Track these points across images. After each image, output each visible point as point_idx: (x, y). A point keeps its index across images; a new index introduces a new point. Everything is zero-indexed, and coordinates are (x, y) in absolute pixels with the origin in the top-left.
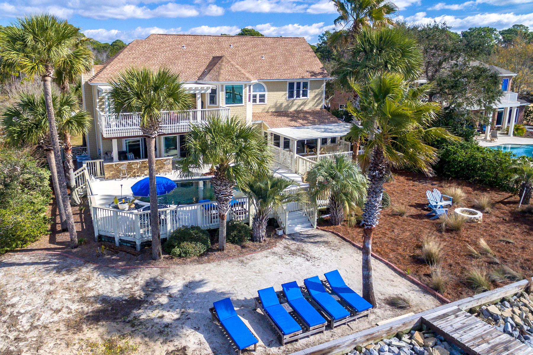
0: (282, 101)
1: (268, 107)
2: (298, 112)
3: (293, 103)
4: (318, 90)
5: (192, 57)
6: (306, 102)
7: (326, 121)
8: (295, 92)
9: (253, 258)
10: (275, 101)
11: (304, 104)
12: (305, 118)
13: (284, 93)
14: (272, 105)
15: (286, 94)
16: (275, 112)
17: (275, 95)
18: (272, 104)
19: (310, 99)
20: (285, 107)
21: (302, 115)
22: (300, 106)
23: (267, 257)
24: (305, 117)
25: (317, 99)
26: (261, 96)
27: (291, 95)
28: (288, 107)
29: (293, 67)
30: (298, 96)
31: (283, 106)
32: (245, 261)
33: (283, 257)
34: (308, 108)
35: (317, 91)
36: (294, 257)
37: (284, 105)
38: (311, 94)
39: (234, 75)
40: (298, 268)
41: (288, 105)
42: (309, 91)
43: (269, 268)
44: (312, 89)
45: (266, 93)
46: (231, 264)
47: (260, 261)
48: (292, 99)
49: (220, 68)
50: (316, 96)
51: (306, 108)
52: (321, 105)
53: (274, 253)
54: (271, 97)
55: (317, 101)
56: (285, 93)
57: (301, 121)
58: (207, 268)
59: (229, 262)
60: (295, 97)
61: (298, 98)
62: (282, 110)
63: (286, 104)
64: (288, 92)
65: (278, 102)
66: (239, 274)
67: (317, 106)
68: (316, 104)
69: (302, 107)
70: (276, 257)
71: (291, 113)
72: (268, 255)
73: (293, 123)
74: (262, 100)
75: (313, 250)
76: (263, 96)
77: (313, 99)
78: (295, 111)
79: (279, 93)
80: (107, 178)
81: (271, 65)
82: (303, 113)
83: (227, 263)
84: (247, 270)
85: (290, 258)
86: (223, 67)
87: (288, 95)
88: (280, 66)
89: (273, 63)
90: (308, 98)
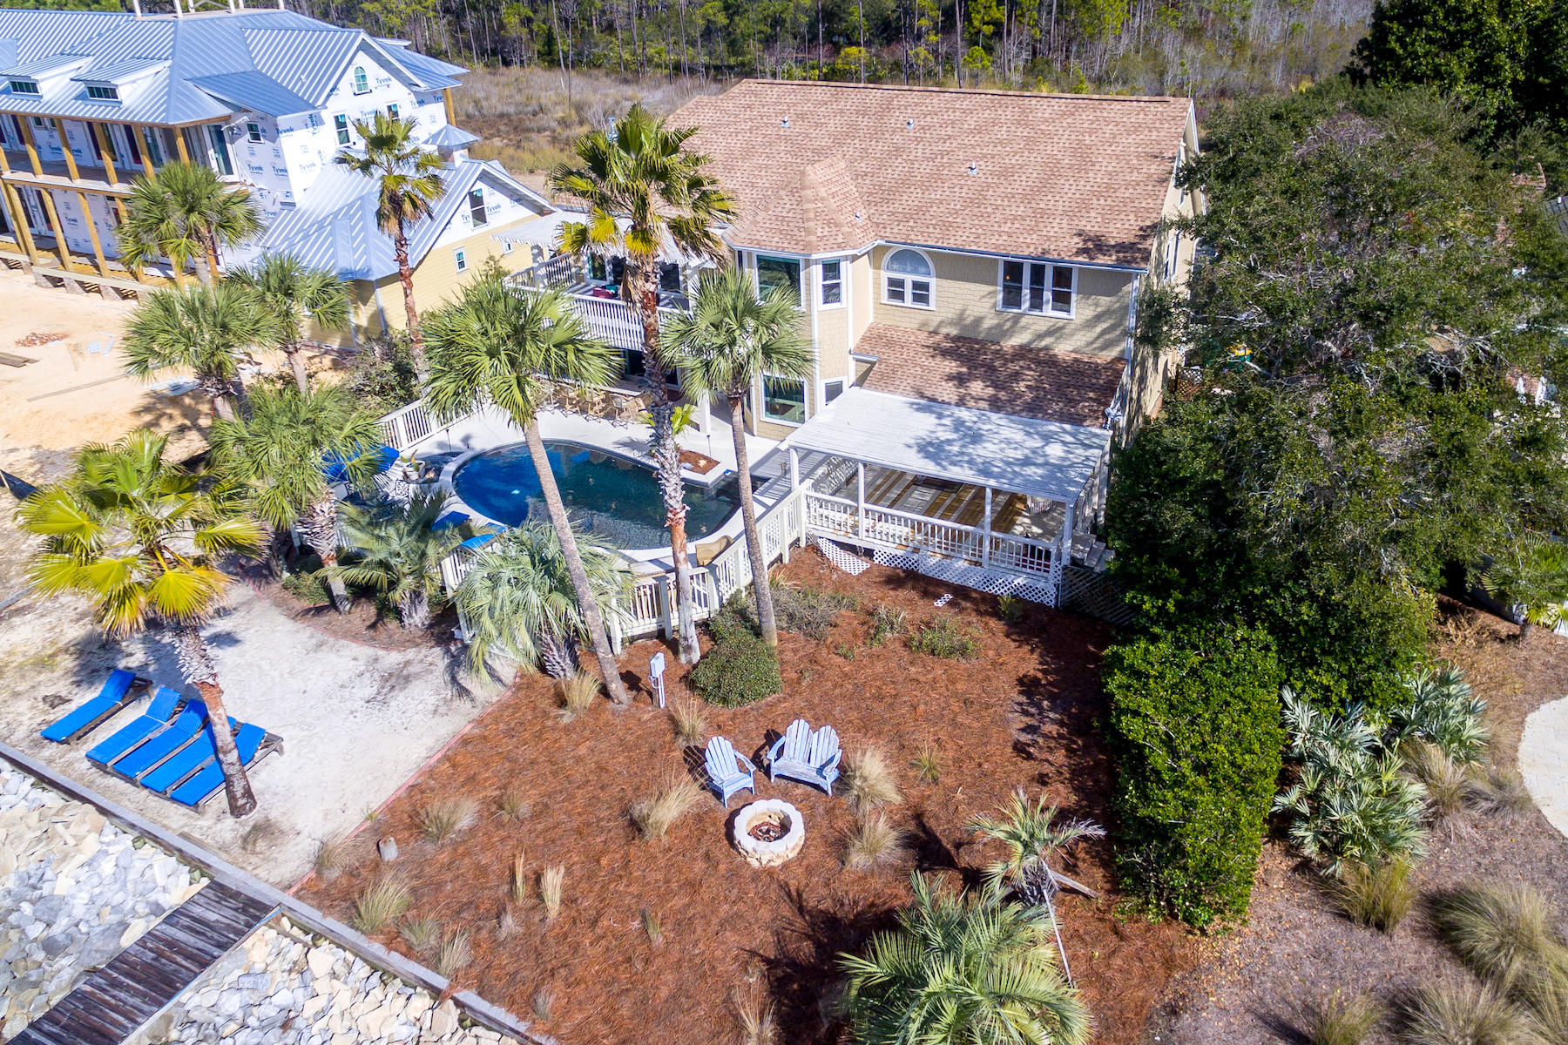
0: (980, 309)
1: (939, 319)
2: (1024, 353)
3: (1017, 323)
4: (1107, 300)
5: (782, 155)
6: (1065, 328)
8: (1026, 292)
10: (959, 307)
11: (1057, 332)
12: (1004, 382)
13: (988, 288)
15: (994, 293)
16: (956, 339)
17: (957, 291)
18: (950, 314)
19: (1078, 322)
20: (990, 329)
21: (1016, 366)
22: (1041, 336)
24: (1014, 375)
25: (1104, 326)
26: (917, 286)
27: (1012, 298)
28: (1001, 331)
30: (1037, 303)
31: (985, 326)
34: (1069, 349)
37: (987, 324)
38: (1081, 308)
41: (999, 326)
42: (1074, 297)
44: (1086, 292)
45: (933, 282)
48: (1015, 311)
50: (1098, 318)
52: (1119, 349)
54: (948, 295)
55: (1103, 333)
56: (991, 288)
60: (1026, 305)
61: (1036, 312)
62: (980, 335)
63: (996, 322)
64: (1000, 288)
65: (968, 313)
67: (1102, 348)
68: (1101, 341)
69: (1048, 340)
71: (997, 352)
74: (921, 298)
76: (925, 286)
77: (1090, 324)
78: (1022, 348)
79: (973, 286)
81: (976, 201)
82: (1032, 359)
87: (1000, 296)
88: (1006, 203)
89: (991, 193)
90: (1073, 316)
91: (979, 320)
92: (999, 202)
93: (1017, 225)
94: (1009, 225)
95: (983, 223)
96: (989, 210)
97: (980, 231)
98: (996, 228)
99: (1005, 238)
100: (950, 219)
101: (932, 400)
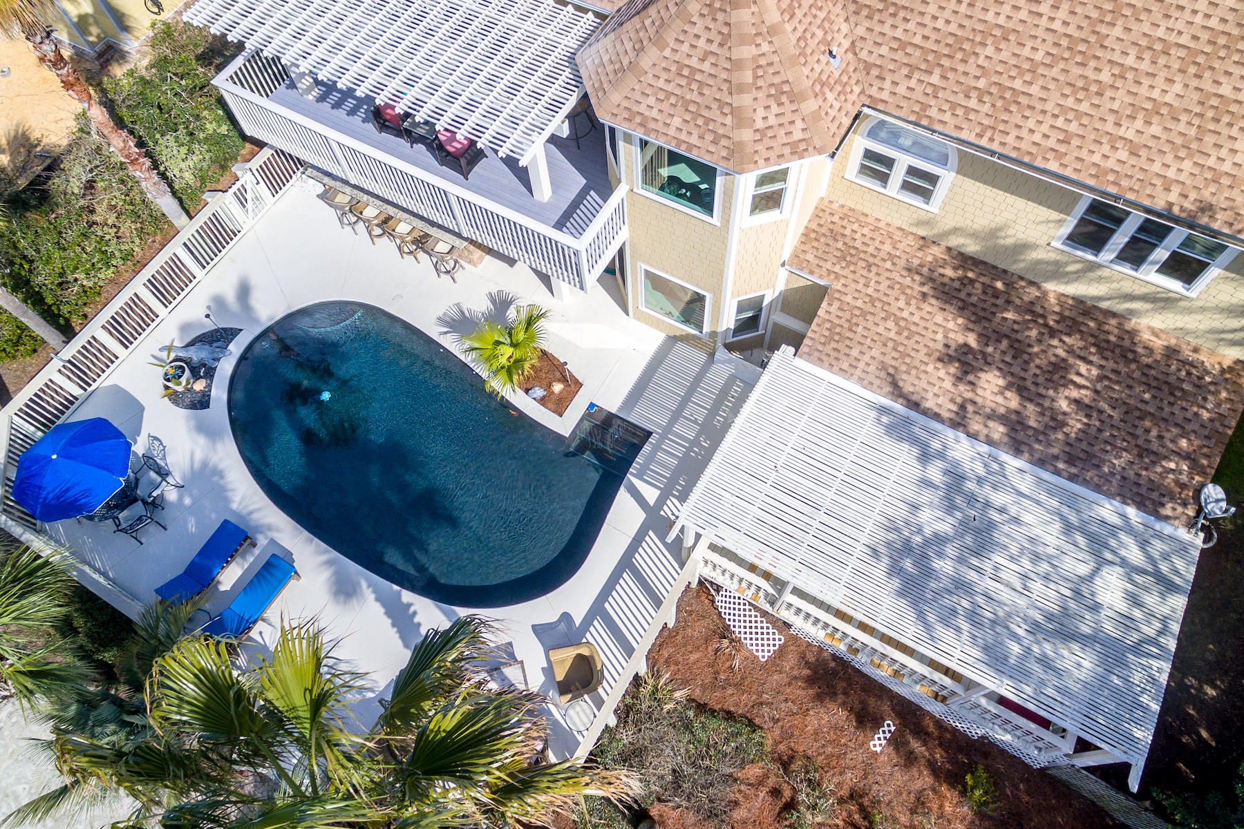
1: (944, 225)
3: (1083, 269)
6: (1172, 300)
8: (1121, 238)
10: (986, 220)
13: (1047, 213)
14: (966, 227)
15: (1061, 222)
16: (965, 260)
17: (991, 201)
18: (967, 225)
19: (1197, 304)
20: (1035, 263)
22: (1125, 298)
26: (917, 173)
27: (1086, 240)
28: (1056, 271)
30: (1132, 258)
31: (1028, 256)
34: (1158, 328)
37: (1034, 255)
38: (1220, 288)
41: (1054, 264)
42: (1215, 273)
45: (948, 178)
48: (1090, 257)
51: (1149, 323)
54: (969, 201)
56: (1055, 215)
57: (988, 383)
60: (1110, 255)
61: (1127, 268)
62: (1014, 268)
63: (1053, 257)
64: (1073, 220)
65: (1007, 232)
69: (1132, 309)
73: (935, 378)
74: (917, 191)
76: (931, 178)
79: (1021, 203)
87: (1067, 229)
88: (1145, 66)
89: (1117, 31)
90: (1195, 294)
91: (1021, 248)
92: (1130, 61)
93: (1155, 129)
94: (1139, 124)
95: (1084, 107)
96: (1105, 77)
97: (1073, 127)
98: (1109, 127)
99: (1123, 154)
100: (1018, 84)
101: (915, 405)
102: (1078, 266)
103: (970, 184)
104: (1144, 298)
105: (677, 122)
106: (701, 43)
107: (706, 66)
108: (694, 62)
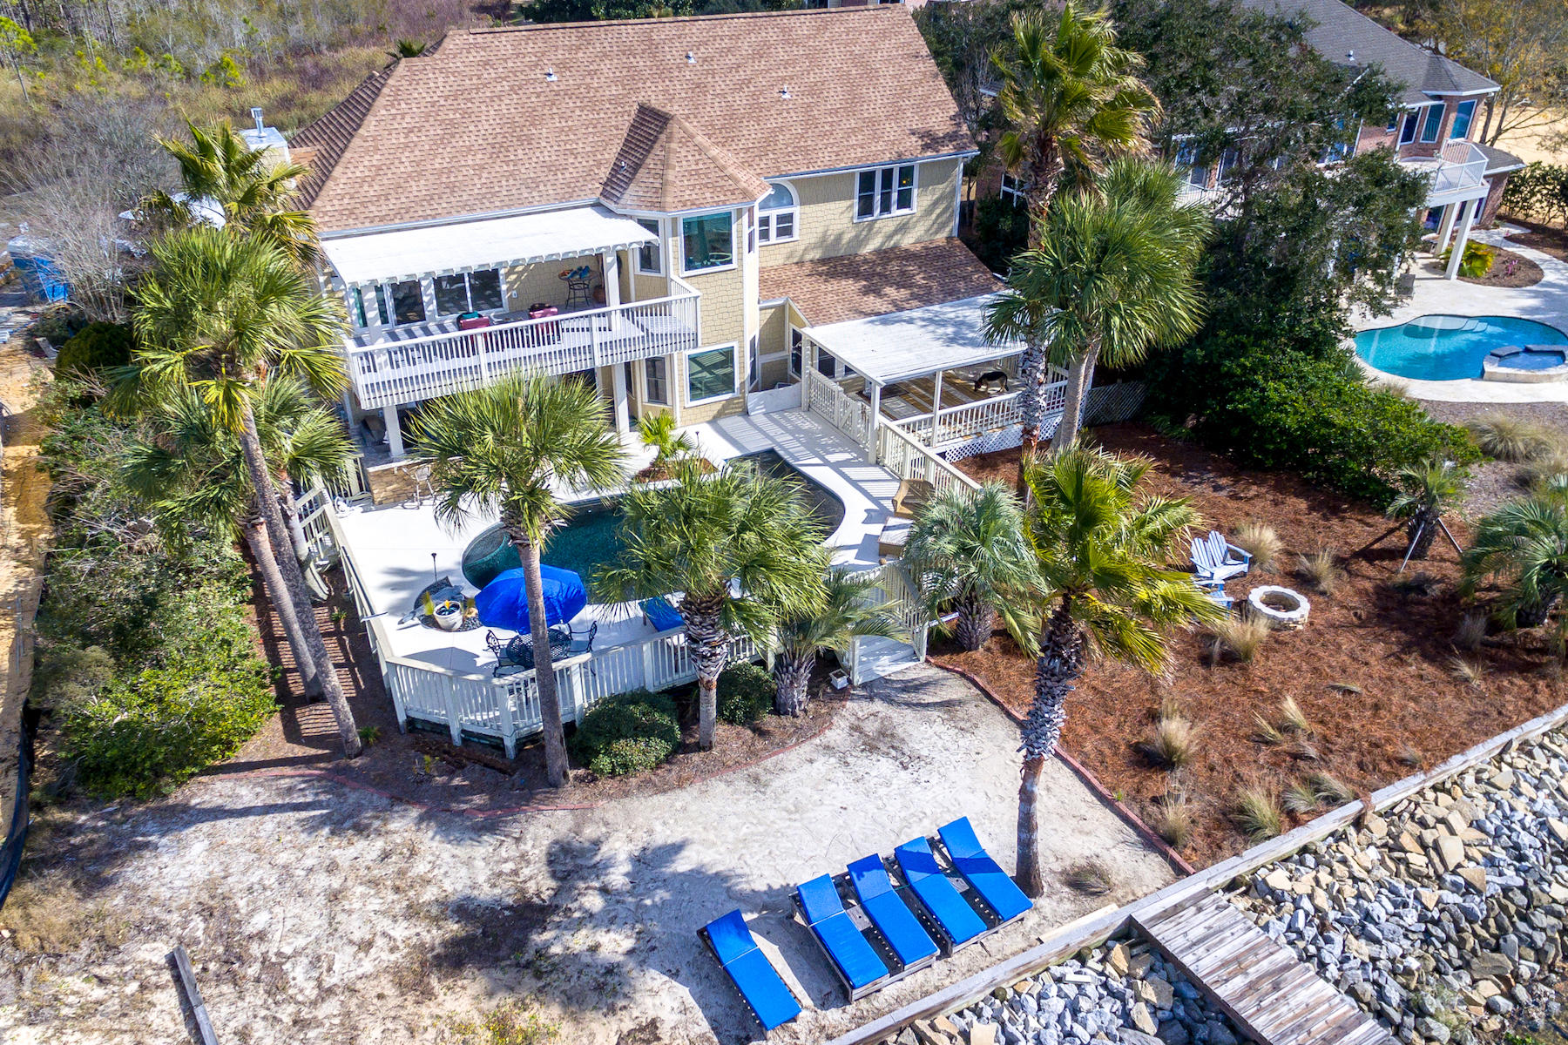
0: (839, 226)
1: (803, 247)
2: (885, 255)
3: (870, 230)
4: (941, 186)
5: (578, 112)
6: (908, 223)
7: (962, 285)
8: (878, 198)
9: (779, 766)
10: (821, 230)
11: (903, 228)
12: (903, 281)
13: (845, 204)
14: (813, 241)
15: (851, 206)
16: (823, 261)
17: (820, 214)
18: (813, 239)
19: (919, 214)
20: (849, 243)
21: (894, 267)
22: (890, 237)
23: (811, 761)
24: (903, 273)
25: (938, 211)
26: (781, 219)
27: (866, 209)
28: (859, 241)
29: (872, 122)
30: (886, 208)
31: (844, 241)
32: (763, 779)
33: (849, 760)
34: (912, 241)
35: (940, 189)
36: (874, 757)
37: (846, 238)
38: (921, 200)
39: (706, 185)
40: (882, 791)
41: (857, 236)
42: (915, 192)
43: (817, 797)
44: (924, 186)
45: (796, 210)
46: (731, 789)
47: (795, 776)
48: (870, 218)
49: (665, 164)
50: (935, 204)
51: (908, 241)
52: (948, 229)
53: (827, 747)
54: (810, 220)
55: (939, 216)
56: (849, 203)
57: (890, 291)
58: (678, 805)
59: (727, 781)
60: (877, 212)
61: (886, 215)
62: (842, 252)
63: (853, 234)
64: (856, 200)
65: (829, 232)
66: (751, 819)
67: (936, 233)
68: (936, 226)
69: (896, 238)
70: (833, 760)
71: (866, 261)
72: (814, 756)
73: (872, 302)
74: (785, 231)
75: (915, 733)
76: (789, 218)
77: (929, 212)
78: (878, 252)
79: (832, 205)
80: (381, 503)
81: (810, 122)
82: (898, 258)
83: (722, 786)
84: (769, 803)
85: (862, 763)
86: (673, 161)
87: (856, 209)
89: (816, 112)
90: (915, 211)
91: (839, 237)
92: (830, 119)
93: (860, 137)
94: (853, 137)
95: (832, 141)
96: (827, 128)
97: (835, 149)
99: (860, 150)
100: (802, 144)
101: (878, 314)
102: (864, 233)
103: (807, 208)
104: (896, 232)
105: (708, 195)
106: (690, 158)
107: (701, 166)
108: (694, 167)
